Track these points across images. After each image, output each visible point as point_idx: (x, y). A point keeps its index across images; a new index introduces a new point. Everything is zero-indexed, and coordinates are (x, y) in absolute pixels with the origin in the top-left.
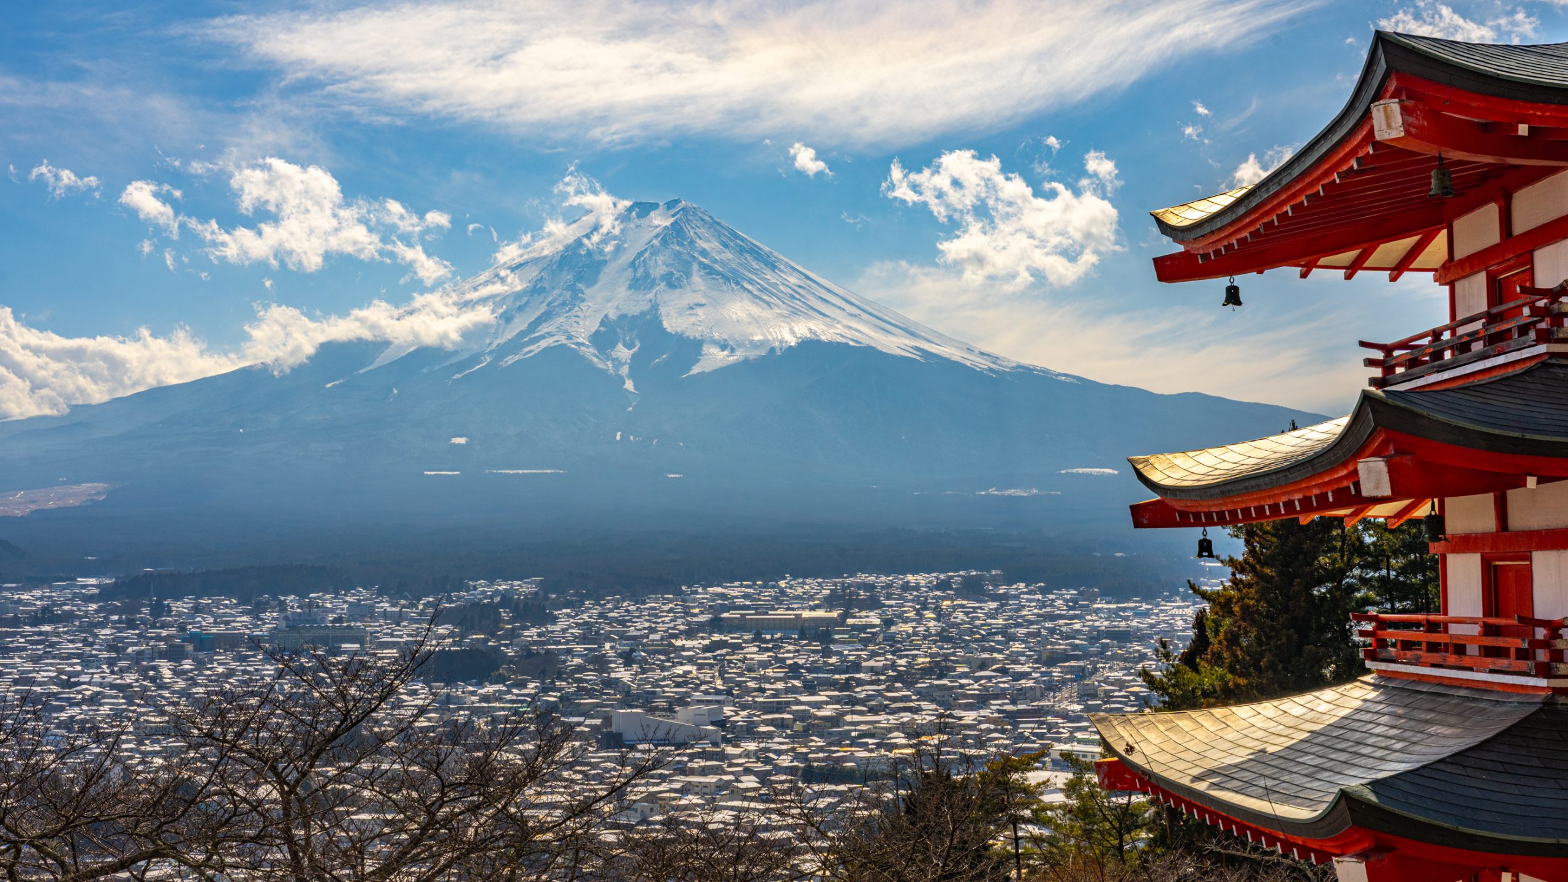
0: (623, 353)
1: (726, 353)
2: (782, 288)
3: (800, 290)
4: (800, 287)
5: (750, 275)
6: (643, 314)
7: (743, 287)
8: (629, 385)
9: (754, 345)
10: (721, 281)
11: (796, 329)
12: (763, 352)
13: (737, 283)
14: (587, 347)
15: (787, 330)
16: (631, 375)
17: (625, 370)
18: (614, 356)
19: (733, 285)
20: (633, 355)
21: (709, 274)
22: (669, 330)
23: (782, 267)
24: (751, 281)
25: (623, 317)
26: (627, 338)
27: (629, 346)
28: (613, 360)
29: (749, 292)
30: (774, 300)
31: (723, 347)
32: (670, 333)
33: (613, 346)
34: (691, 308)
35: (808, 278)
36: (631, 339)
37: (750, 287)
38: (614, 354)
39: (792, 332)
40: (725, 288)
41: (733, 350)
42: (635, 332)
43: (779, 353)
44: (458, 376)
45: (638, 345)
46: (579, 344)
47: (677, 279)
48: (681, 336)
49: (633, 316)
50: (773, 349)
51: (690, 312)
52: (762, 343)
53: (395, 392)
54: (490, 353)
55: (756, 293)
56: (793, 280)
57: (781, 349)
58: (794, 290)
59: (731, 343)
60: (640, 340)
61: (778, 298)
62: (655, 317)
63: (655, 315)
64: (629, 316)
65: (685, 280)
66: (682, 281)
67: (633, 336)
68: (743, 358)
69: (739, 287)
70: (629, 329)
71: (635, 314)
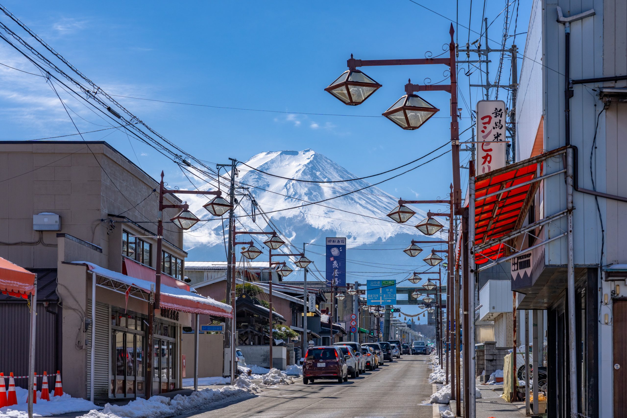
1: (352, 239)
2: (379, 204)
3: (388, 205)
4: (389, 203)
6: (296, 215)
7: (355, 201)
9: (366, 235)
10: (342, 198)
12: (374, 240)
13: (352, 199)
19: (350, 200)
20: (292, 241)
22: (314, 226)
23: (376, 191)
25: (283, 219)
26: (287, 231)
27: (289, 235)
29: (361, 205)
30: (375, 210)
31: (350, 236)
32: (315, 228)
34: (326, 213)
35: (391, 198)
36: (289, 232)
40: (345, 201)
41: (355, 238)
42: (292, 227)
43: (384, 240)
45: (294, 234)
47: (314, 197)
48: (321, 230)
49: (289, 218)
50: (380, 239)
51: (326, 215)
52: (372, 235)
55: (364, 205)
56: (384, 199)
57: (385, 238)
58: (385, 205)
59: (354, 234)
60: (296, 233)
61: (378, 209)
62: (304, 219)
63: (303, 217)
64: (287, 217)
65: (319, 197)
66: (318, 197)
67: (291, 230)
68: (363, 243)
69: (353, 201)
70: (288, 226)
71: (290, 217)
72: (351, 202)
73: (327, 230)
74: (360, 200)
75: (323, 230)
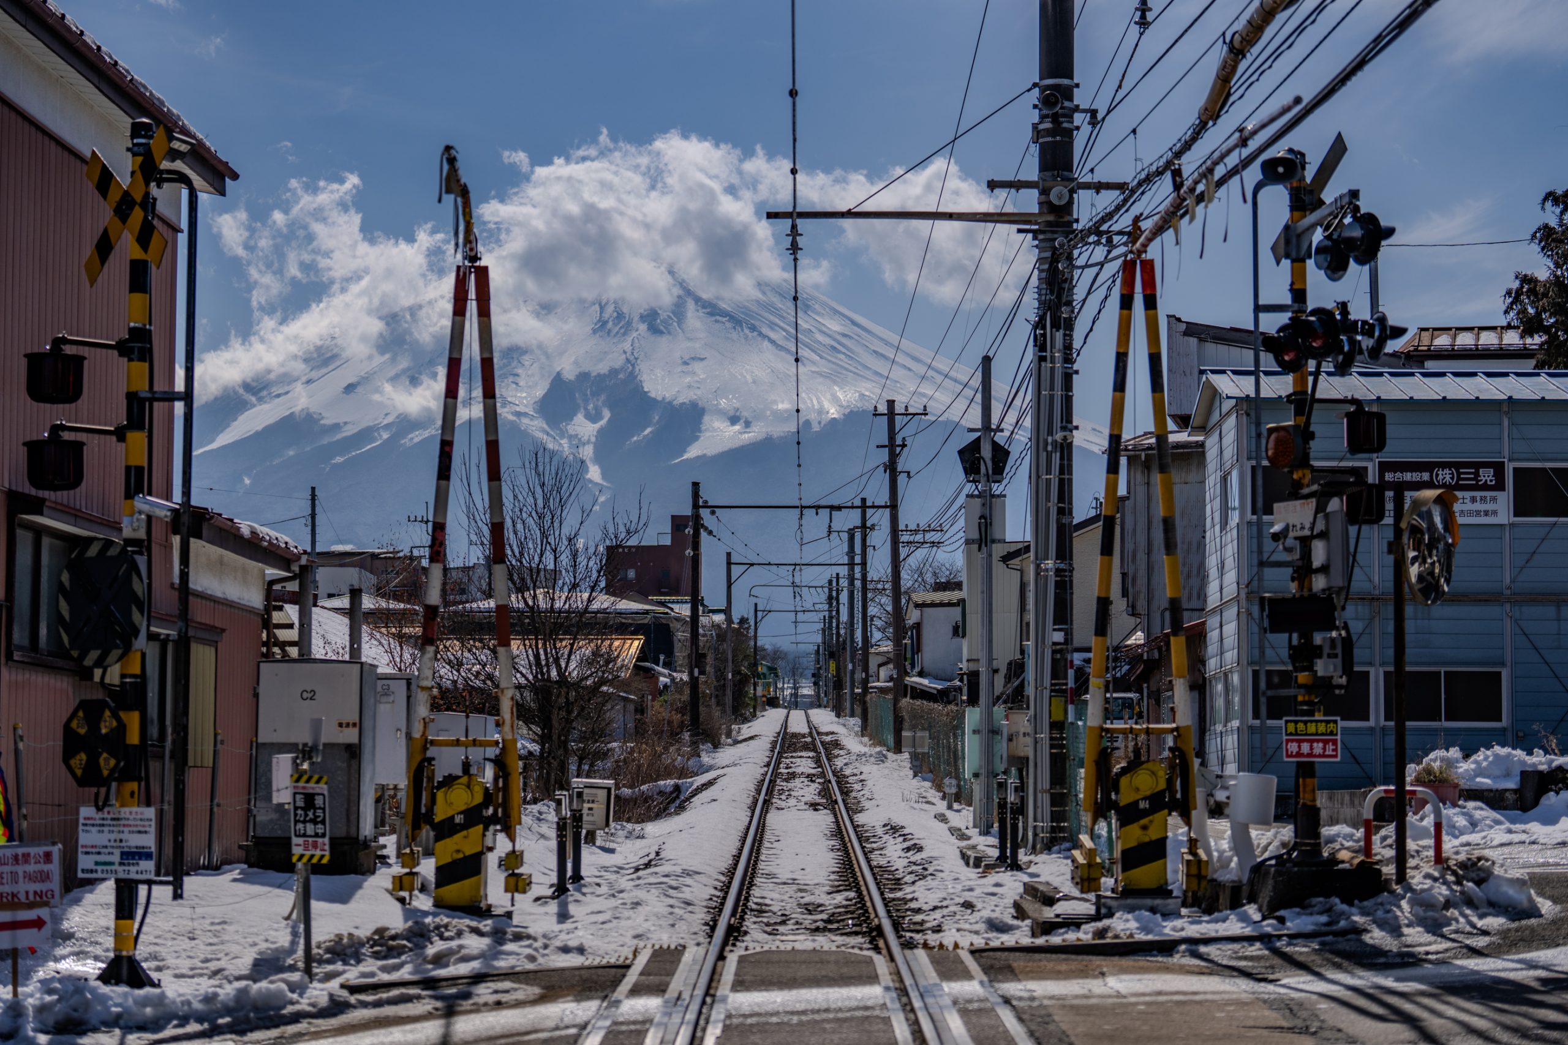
0: (584, 428)
1: (737, 427)
2: (820, 337)
3: (844, 340)
4: (844, 335)
5: (772, 318)
6: (613, 372)
7: (760, 334)
8: (594, 473)
9: (779, 416)
10: (729, 325)
11: (840, 395)
12: (792, 427)
13: (753, 328)
14: (532, 418)
15: (828, 396)
16: (598, 459)
17: (587, 452)
18: (571, 432)
19: (747, 331)
20: (601, 431)
21: (711, 314)
22: (653, 395)
23: (817, 306)
24: (772, 326)
25: (584, 376)
26: (590, 407)
27: (593, 418)
28: (570, 437)
29: (773, 342)
31: (734, 420)
32: (654, 400)
33: (570, 417)
34: (686, 363)
35: (854, 323)
36: (596, 408)
37: (772, 335)
38: (571, 429)
39: (835, 399)
40: (734, 335)
41: (748, 424)
42: (603, 397)
43: (816, 428)
44: (339, 459)
45: (607, 414)
46: (518, 414)
47: (664, 321)
48: (670, 403)
49: (599, 375)
50: (807, 424)
51: (684, 368)
52: (791, 415)
53: (247, 481)
54: (387, 427)
55: (779, 342)
56: (834, 326)
57: (820, 423)
58: (835, 340)
59: (745, 414)
60: (611, 409)
61: (813, 351)
62: (632, 376)
63: (632, 373)
64: (594, 374)
65: (675, 324)
66: (671, 325)
67: (600, 403)
68: (764, 436)
69: (755, 333)
70: (593, 394)
71: (602, 372)
72: (750, 335)
73: (684, 403)
74: (772, 329)
75: (675, 403)
